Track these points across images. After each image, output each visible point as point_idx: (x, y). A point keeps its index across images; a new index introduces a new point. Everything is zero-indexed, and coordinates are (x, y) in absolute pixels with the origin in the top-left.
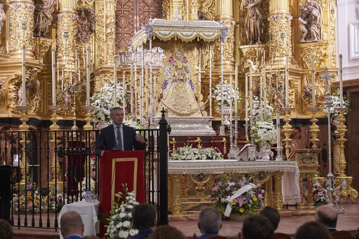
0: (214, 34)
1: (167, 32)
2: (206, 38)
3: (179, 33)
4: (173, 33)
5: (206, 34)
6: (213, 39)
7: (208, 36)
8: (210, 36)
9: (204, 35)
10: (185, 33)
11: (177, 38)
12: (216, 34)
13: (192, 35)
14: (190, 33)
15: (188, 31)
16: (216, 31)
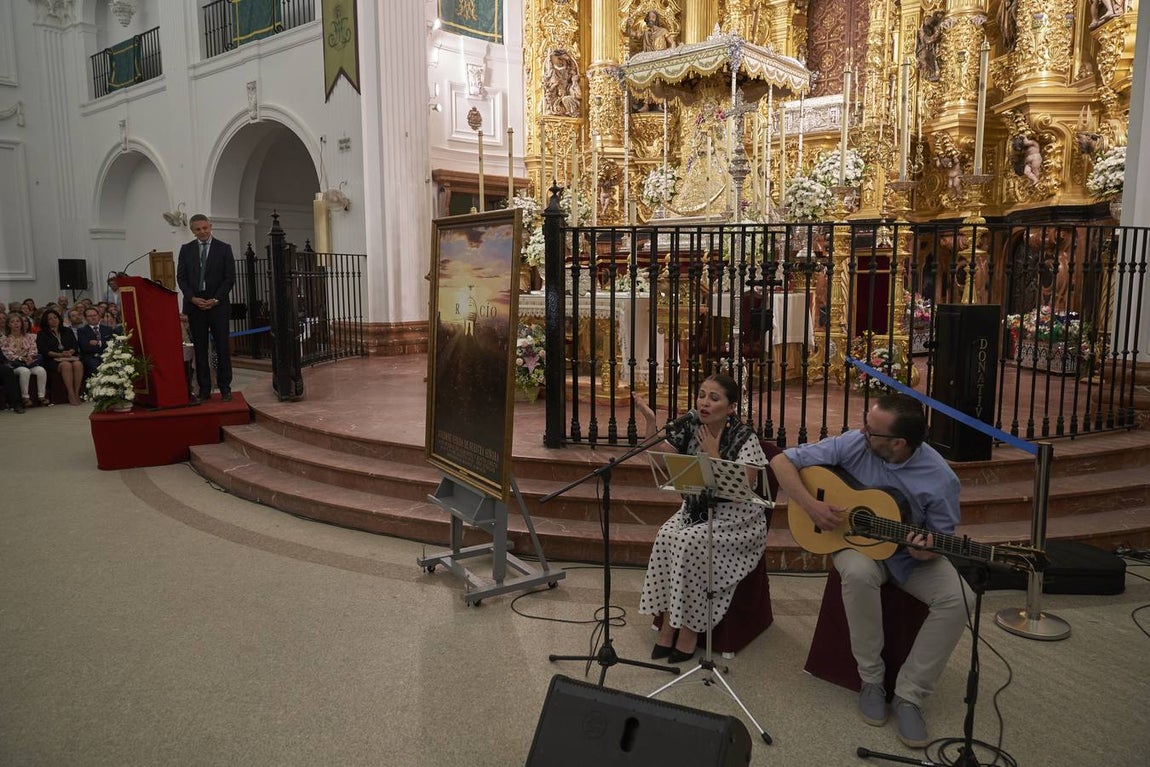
0: (716, 60)
1: (645, 73)
2: (704, 69)
3: (663, 71)
4: (654, 72)
5: (704, 61)
6: (713, 69)
7: (706, 66)
8: (711, 64)
9: (701, 64)
10: (670, 69)
11: (660, 79)
12: (721, 58)
13: (682, 68)
14: (678, 67)
15: (677, 63)
16: (721, 51)
